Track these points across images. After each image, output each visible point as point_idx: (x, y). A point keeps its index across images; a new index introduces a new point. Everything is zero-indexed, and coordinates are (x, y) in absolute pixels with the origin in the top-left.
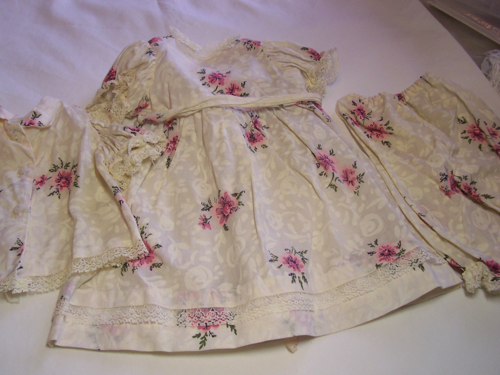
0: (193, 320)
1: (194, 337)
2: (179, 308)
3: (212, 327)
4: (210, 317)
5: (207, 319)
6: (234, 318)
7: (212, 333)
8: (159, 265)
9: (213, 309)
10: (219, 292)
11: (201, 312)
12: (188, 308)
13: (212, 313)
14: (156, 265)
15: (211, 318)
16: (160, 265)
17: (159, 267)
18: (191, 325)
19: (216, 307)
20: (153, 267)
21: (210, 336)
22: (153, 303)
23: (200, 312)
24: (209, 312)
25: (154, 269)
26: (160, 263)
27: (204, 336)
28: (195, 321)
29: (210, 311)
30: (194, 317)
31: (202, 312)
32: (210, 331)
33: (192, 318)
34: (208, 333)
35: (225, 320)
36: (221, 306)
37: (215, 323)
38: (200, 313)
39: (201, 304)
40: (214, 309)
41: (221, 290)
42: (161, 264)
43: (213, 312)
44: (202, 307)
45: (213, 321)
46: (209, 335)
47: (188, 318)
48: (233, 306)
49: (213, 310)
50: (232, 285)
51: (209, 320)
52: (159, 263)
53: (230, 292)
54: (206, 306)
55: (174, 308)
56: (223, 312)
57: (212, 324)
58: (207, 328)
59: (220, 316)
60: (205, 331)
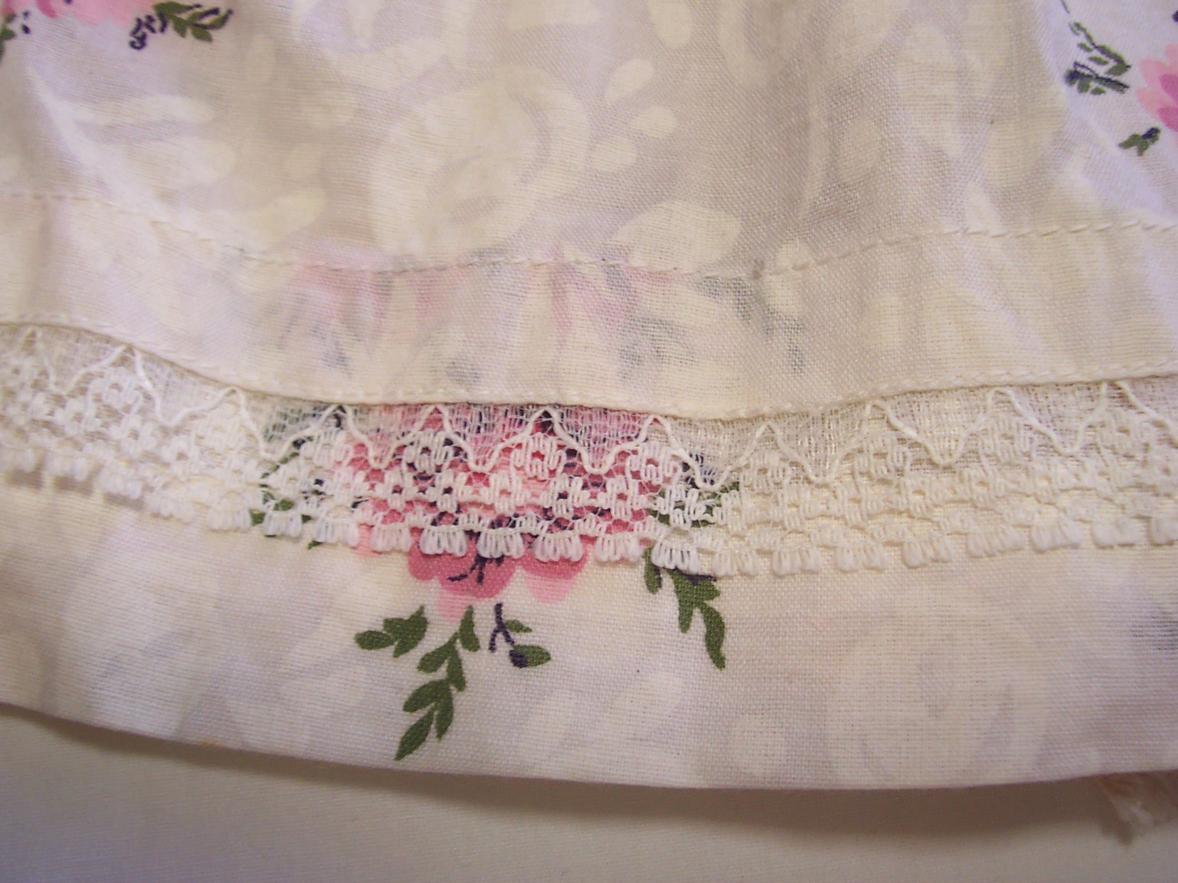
0: (382, 491)
1: (369, 640)
2: (294, 390)
3: (519, 572)
4: (517, 486)
5: (486, 495)
6: (709, 509)
7: (520, 628)
8: (207, 21)
9: (547, 414)
10: (617, 278)
11: (448, 431)
12: (361, 397)
13: (538, 455)
14: (184, 16)
15: (521, 495)
16: (214, 26)
17: (203, 33)
18: (354, 534)
19: (573, 398)
20: (157, 25)
21: (492, 647)
22: (84, 321)
23: (441, 437)
24: (508, 443)
25: (164, 43)
26: (215, 11)
27: (451, 644)
28: (397, 502)
29: (524, 435)
30: (390, 466)
31: (454, 437)
32: (498, 608)
33: (375, 475)
34: (484, 626)
35: (638, 524)
36: (619, 398)
37: (554, 545)
38: (435, 440)
39: (459, 372)
40: (555, 415)
41: (637, 261)
42: (223, 11)
43: (547, 445)
44: (462, 395)
45: (529, 524)
46: (484, 642)
47: (345, 473)
48: (717, 408)
49: (545, 426)
50: (733, 227)
51: (504, 507)
52: (207, 7)
53: (711, 286)
54: (495, 390)
55: (256, 380)
56: (628, 446)
57: (517, 548)
58: (480, 579)
59: (596, 483)
60: (461, 601)
